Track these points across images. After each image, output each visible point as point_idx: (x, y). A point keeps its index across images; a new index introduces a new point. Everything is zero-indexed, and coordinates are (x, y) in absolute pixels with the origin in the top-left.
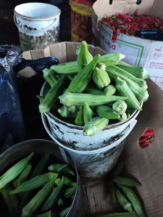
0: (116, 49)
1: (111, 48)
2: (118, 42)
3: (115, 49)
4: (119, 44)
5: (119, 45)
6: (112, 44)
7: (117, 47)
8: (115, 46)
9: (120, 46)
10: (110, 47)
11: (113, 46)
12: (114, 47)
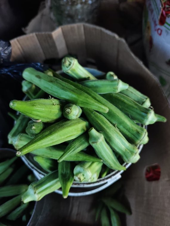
0: (162, 35)
1: (156, 32)
2: (166, 27)
3: (160, 34)
4: (167, 29)
5: (166, 31)
6: (159, 26)
7: (164, 33)
8: (161, 31)
9: (167, 33)
10: (155, 30)
11: (159, 29)
12: (159, 31)
